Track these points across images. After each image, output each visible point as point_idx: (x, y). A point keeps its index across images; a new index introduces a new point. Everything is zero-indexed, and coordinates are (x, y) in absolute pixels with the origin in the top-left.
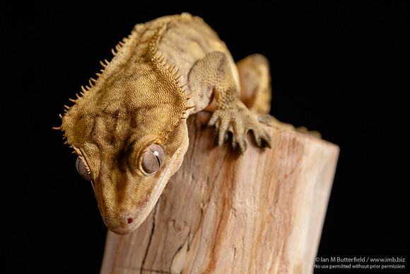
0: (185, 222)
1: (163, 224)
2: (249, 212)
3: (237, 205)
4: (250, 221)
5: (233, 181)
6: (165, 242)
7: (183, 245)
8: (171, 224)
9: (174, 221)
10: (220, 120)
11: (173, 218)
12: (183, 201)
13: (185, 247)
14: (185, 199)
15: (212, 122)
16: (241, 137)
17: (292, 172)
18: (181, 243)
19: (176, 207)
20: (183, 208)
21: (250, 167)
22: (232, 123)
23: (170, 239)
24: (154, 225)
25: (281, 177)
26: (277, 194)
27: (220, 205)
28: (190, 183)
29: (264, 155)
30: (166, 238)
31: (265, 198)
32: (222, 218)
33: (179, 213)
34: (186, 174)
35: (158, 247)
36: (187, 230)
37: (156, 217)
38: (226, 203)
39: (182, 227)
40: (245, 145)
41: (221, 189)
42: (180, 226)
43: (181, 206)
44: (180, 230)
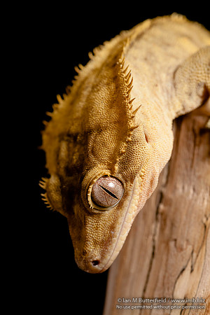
0: (187, 241)
1: (163, 246)
6: (166, 265)
7: (186, 266)
8: (172, 244)
9: (175, 240)
11: (174, 237)
12: (184, 217)
13: (189, 268)
14: (187, 215)
18: (184, 264)
19: (177, 225)
20: (184, 224)
23: (171, 261)
24: (154, 248)
28: (191, 197)
30: (167, 260)
33: (180, 231)
34: (186, 188)
35: (159, 272)
36: (189, 248)
37: (156, 238)
39: (185, 247)
42: (182, 246)
43: (182, 223)
44: (182, 249)
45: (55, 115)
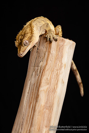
0: (42, 56)
2: (54, 53)
3: (51, 52)
4: (54, 55)
5: (51, 47)
6: (38, 60)
9: (40, 56)
10: (48, 36)
14: (42, 52)
15: (46, 36)
16: (52, 39)
17: (63, 45)
19: (40, 54)
21: (54, 45)
22: (50, 36)
25: (60, 46)
26: (59, 50)
27: (48, 52)
28: (43, 49)
29: (56, 42)
31: (57, 50)
32: (48, 55)
34: (42, 47)
38: (49, 52)
40: (53, 40)
41: (48, 49)
45: (20, 33)
